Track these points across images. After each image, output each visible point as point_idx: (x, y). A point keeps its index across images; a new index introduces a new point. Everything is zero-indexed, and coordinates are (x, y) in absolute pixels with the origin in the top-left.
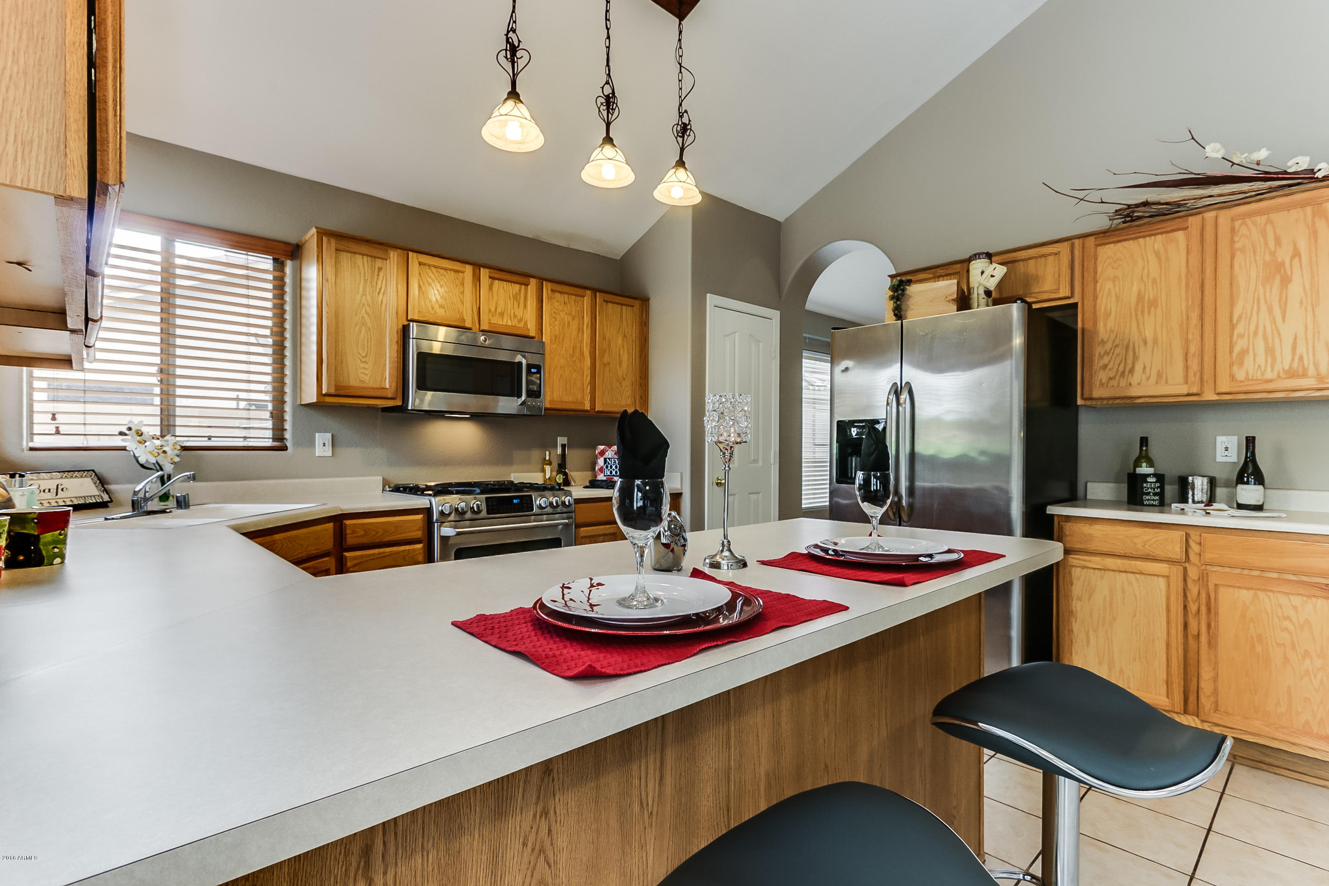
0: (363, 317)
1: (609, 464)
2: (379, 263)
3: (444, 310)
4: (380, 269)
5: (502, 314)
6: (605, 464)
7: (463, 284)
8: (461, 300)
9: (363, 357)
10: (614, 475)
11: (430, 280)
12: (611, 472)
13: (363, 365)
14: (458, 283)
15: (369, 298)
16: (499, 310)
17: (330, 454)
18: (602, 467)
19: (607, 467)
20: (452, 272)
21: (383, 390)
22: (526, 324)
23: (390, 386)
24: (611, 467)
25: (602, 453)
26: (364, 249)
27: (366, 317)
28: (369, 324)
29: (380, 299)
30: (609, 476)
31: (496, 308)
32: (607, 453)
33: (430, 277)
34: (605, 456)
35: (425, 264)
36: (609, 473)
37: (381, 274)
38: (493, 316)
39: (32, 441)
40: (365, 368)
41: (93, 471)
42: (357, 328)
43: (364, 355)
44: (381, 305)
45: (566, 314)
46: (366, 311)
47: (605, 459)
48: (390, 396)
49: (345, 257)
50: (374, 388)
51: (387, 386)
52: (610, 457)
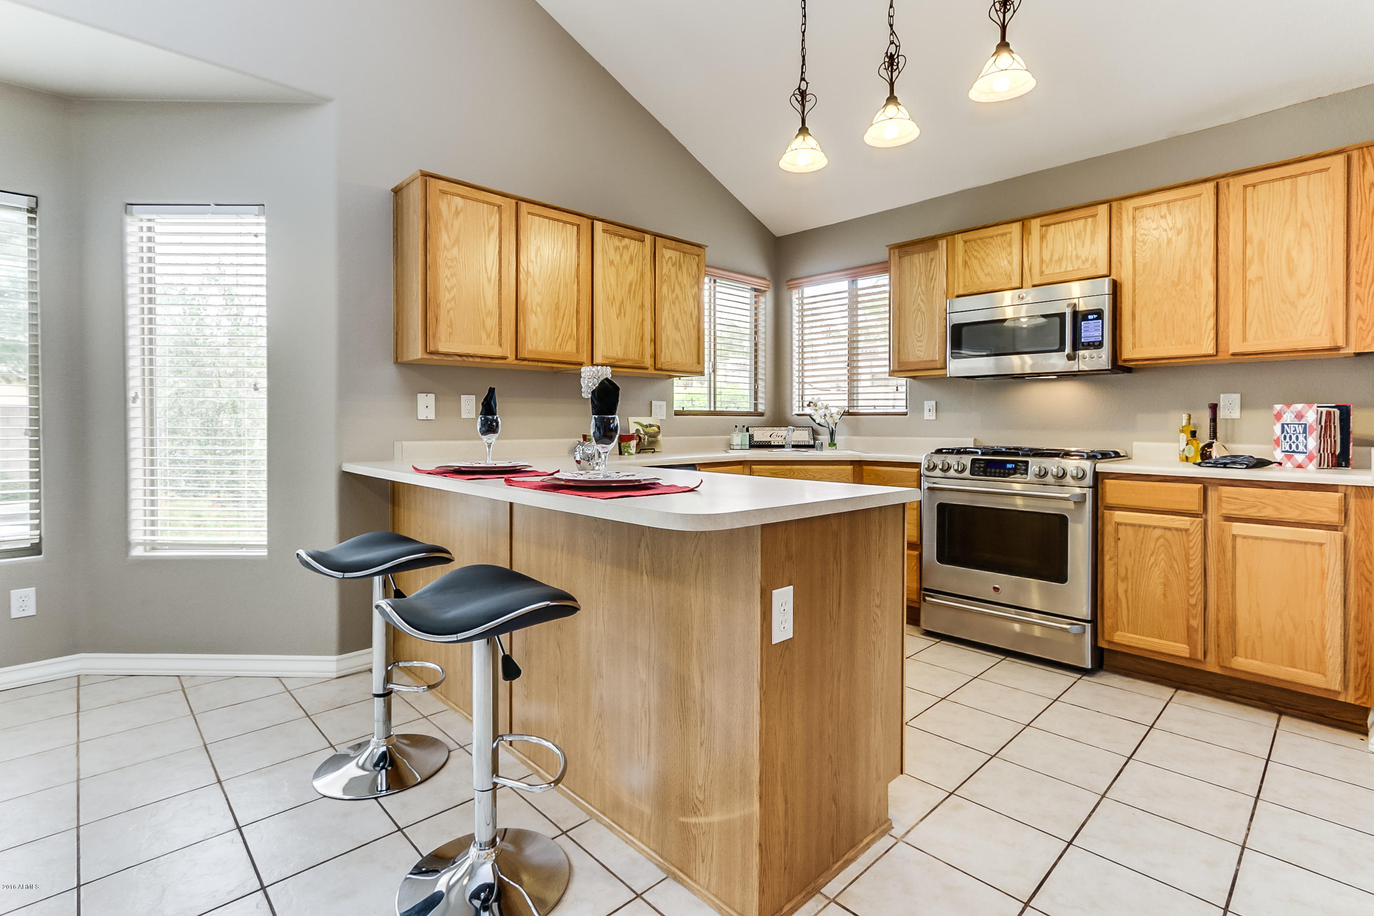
0: (919, 305)
1: (1288, 433)
2: (931, 254)
3: (990, 277)
4: (932, 260)
5: (1060, 260)
6: (1283, 432)
7: (1010, 245)
8: (1009, 262)
9: (919, 337)
10: (1294, 452)
11: (975, 253)
12: (1290, 447)
13: (918, 344)
14: (1005, 245)
15: (923, 287)
16: (1056, 257)
17: (934, 418)
18: (1278, 438)
19: (1285, 438)
20: (999, 237)
21: (934, 363)
22: (1094, 262)
23: (939, 358)
24: (1290, 438)
25: (1278, 416)
26: (917, 248)
27: (921, 304)
28: (924, 309)
29: (932, 285)
30: (1287, 451)
31: (1052, 255)
32: (1285, 416)
33: (975, 250)
34: (1283, 421)
35: (970, 241)
36: (1287, 448)
37: (933, 264)
38: (1047, 267)
39: (803, 410)
40: (921, 346)
41: (812, 427)
42: (915, 314)
43: (919, 335)
44: (933, 290)
45: (1165, 230)
46: (921, 299)
47: (1283, 425)
48: (939, 366)
49: (906, 260)
50: (926, 361)
51: (937, 359)
52: (1289, 422)
